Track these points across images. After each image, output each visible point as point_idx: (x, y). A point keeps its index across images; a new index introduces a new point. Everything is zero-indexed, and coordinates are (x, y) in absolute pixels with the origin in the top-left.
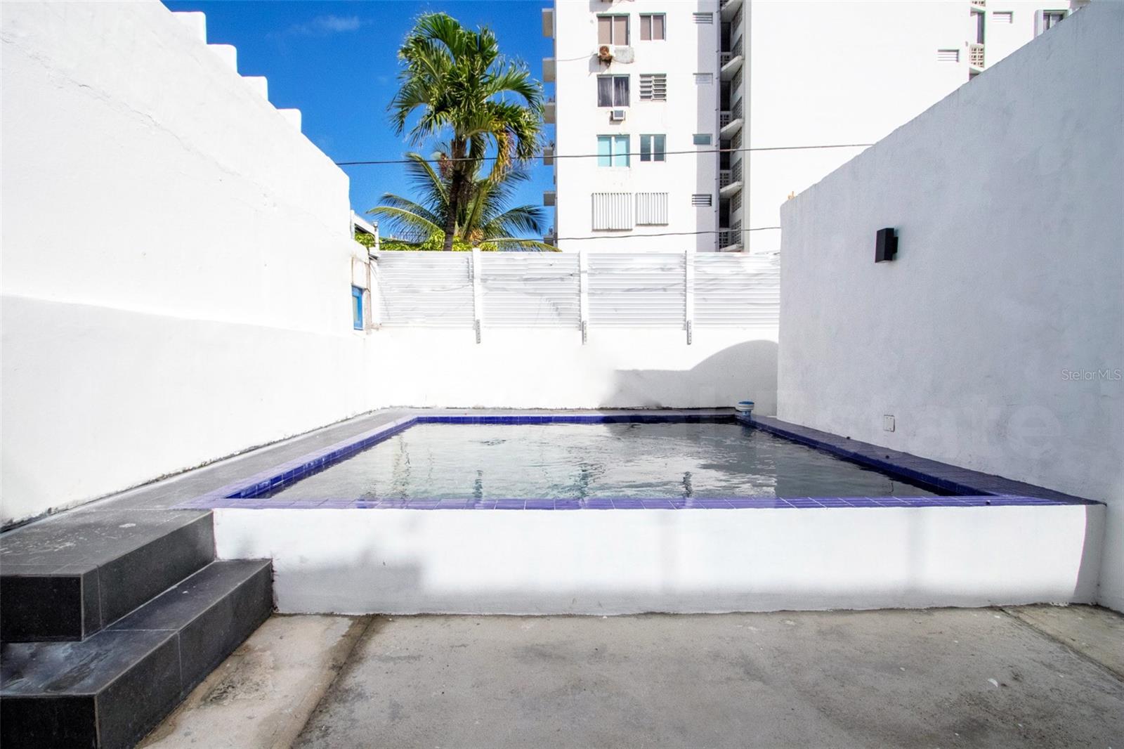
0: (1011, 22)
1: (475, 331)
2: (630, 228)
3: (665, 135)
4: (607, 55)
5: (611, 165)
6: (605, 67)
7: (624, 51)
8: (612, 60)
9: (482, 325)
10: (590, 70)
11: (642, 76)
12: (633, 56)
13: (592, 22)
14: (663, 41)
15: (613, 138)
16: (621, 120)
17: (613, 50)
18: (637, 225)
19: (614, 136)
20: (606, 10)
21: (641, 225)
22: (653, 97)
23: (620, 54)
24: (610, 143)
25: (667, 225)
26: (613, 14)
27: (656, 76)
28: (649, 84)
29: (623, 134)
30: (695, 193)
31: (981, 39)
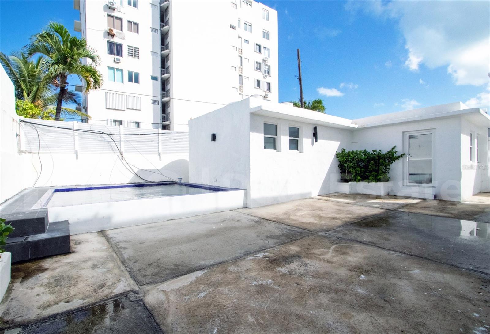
0: (249, 62)
1: (75, 155)
2: (124, 110)
3: (139, 73)
4: (112, 33)
5: (114, 81)
6: (111, 38)
7: (120, 33)
8: (115, 36)
9: (79, 152)
10: (104, 37)
11: (129, 46)
12: (124, 37)
13: (104, 16)
14: (137, 34)
15: (115, 70)
16: (119, 63)
17: (115, 32)
18: (127, 109)
19: (116, 68)
20: (112, 13)
21: (129, 109)
22: (133, 56)
23: (118, 34)
24: (114, 71)
25: (140, 110)
26: (115, 16)
27: (135, 48)
28: (131, 50)
29: (120, 69)
30: (152, 99)
31: (242, 65)
